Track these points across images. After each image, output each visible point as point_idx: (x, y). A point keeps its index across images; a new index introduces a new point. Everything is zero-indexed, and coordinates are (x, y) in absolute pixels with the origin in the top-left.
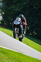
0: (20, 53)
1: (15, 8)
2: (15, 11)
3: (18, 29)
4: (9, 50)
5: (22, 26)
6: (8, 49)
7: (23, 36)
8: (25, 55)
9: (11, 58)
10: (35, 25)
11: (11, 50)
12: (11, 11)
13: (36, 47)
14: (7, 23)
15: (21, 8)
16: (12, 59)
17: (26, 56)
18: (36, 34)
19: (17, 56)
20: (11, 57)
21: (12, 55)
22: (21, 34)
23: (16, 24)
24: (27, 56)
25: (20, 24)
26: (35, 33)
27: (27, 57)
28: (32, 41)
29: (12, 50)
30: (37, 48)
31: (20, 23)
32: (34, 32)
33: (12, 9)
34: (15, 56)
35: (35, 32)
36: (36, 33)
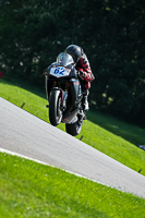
0: (55, 169)
1: (37, 11)
2: (36, 21)
3: (65, 94)
4: (15, 157)
5: (77, 83)
6: (13, 154)
7: (79, 116)
8: (73, 177)
9: (22, 185)
10: (108, 70)
11: (23, 156)
12: (22, 20)
13: (112, 147)
14: (9, 61)
15: (57, 10)
16: (25, 188)
17: (76, 177)
18: (112, 103)
19: (45, 177)
20: (24, 182)
21: (26, 175)
22: (75, 109)
23: (58, 76)
24: (80, 179)
25: (72, 76)
26: (107, 99)
27: (81, 181)
28: (97, 126)
29: (27, 158)
30: (113, 151)
31: (72, 71)
32: (104, 95)
33: (28, 12)
34: (36, 178)
35: (108, 96)
36: (110, 99)
